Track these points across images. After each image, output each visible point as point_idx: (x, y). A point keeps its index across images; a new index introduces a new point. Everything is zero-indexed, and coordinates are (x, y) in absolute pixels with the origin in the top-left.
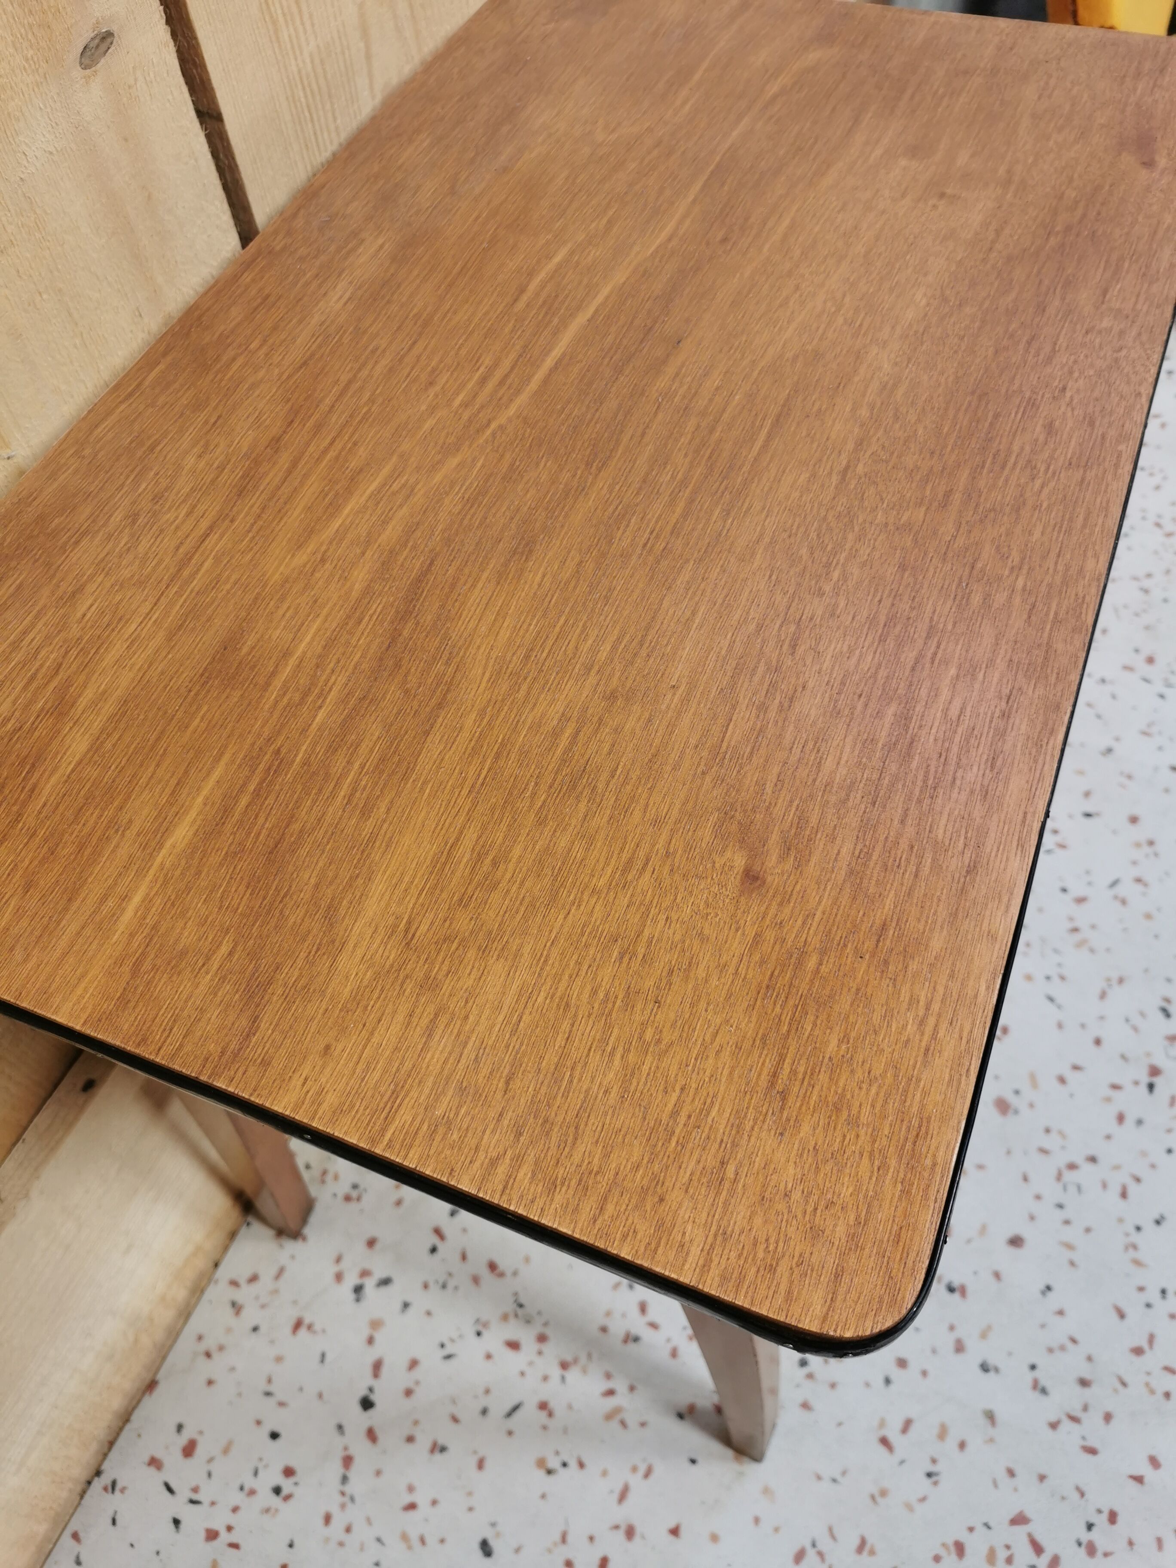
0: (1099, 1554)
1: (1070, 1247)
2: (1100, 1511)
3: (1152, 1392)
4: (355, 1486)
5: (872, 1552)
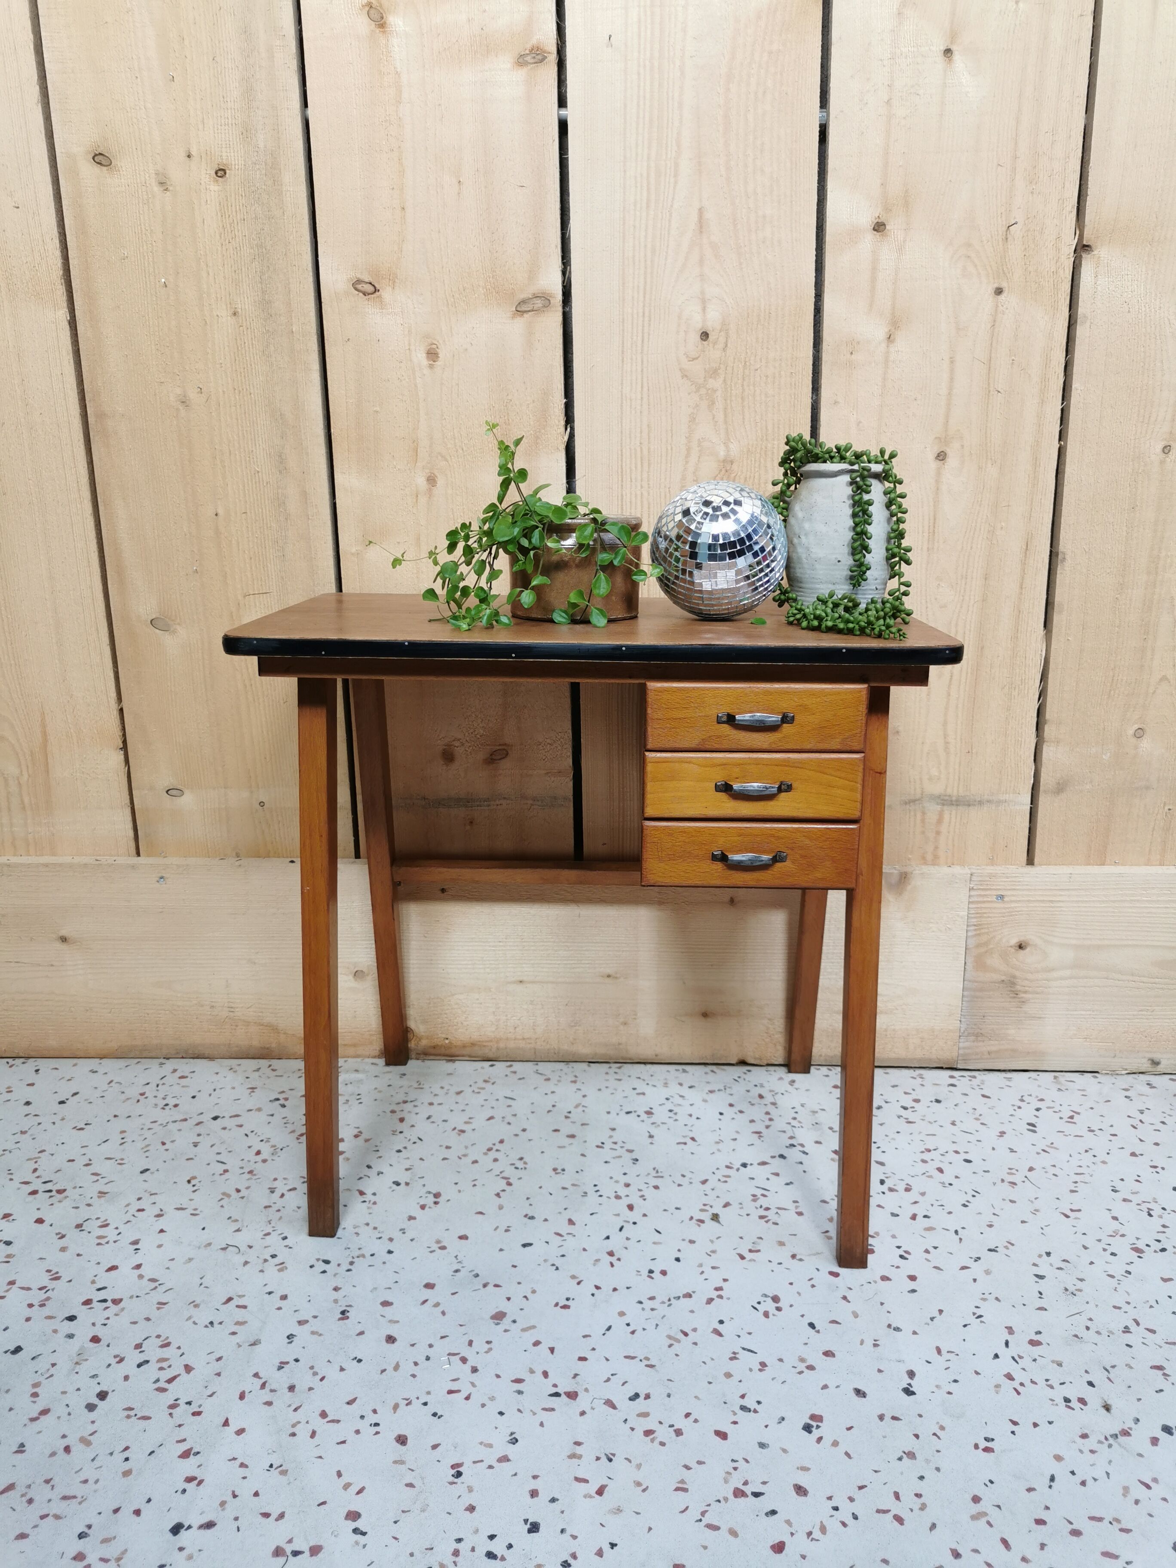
0: (171, 1411)
1: (397, 1368)
2: (200, 1406)
3: (294, 1426)
4: (171, 1126)
5: (158, 1309)
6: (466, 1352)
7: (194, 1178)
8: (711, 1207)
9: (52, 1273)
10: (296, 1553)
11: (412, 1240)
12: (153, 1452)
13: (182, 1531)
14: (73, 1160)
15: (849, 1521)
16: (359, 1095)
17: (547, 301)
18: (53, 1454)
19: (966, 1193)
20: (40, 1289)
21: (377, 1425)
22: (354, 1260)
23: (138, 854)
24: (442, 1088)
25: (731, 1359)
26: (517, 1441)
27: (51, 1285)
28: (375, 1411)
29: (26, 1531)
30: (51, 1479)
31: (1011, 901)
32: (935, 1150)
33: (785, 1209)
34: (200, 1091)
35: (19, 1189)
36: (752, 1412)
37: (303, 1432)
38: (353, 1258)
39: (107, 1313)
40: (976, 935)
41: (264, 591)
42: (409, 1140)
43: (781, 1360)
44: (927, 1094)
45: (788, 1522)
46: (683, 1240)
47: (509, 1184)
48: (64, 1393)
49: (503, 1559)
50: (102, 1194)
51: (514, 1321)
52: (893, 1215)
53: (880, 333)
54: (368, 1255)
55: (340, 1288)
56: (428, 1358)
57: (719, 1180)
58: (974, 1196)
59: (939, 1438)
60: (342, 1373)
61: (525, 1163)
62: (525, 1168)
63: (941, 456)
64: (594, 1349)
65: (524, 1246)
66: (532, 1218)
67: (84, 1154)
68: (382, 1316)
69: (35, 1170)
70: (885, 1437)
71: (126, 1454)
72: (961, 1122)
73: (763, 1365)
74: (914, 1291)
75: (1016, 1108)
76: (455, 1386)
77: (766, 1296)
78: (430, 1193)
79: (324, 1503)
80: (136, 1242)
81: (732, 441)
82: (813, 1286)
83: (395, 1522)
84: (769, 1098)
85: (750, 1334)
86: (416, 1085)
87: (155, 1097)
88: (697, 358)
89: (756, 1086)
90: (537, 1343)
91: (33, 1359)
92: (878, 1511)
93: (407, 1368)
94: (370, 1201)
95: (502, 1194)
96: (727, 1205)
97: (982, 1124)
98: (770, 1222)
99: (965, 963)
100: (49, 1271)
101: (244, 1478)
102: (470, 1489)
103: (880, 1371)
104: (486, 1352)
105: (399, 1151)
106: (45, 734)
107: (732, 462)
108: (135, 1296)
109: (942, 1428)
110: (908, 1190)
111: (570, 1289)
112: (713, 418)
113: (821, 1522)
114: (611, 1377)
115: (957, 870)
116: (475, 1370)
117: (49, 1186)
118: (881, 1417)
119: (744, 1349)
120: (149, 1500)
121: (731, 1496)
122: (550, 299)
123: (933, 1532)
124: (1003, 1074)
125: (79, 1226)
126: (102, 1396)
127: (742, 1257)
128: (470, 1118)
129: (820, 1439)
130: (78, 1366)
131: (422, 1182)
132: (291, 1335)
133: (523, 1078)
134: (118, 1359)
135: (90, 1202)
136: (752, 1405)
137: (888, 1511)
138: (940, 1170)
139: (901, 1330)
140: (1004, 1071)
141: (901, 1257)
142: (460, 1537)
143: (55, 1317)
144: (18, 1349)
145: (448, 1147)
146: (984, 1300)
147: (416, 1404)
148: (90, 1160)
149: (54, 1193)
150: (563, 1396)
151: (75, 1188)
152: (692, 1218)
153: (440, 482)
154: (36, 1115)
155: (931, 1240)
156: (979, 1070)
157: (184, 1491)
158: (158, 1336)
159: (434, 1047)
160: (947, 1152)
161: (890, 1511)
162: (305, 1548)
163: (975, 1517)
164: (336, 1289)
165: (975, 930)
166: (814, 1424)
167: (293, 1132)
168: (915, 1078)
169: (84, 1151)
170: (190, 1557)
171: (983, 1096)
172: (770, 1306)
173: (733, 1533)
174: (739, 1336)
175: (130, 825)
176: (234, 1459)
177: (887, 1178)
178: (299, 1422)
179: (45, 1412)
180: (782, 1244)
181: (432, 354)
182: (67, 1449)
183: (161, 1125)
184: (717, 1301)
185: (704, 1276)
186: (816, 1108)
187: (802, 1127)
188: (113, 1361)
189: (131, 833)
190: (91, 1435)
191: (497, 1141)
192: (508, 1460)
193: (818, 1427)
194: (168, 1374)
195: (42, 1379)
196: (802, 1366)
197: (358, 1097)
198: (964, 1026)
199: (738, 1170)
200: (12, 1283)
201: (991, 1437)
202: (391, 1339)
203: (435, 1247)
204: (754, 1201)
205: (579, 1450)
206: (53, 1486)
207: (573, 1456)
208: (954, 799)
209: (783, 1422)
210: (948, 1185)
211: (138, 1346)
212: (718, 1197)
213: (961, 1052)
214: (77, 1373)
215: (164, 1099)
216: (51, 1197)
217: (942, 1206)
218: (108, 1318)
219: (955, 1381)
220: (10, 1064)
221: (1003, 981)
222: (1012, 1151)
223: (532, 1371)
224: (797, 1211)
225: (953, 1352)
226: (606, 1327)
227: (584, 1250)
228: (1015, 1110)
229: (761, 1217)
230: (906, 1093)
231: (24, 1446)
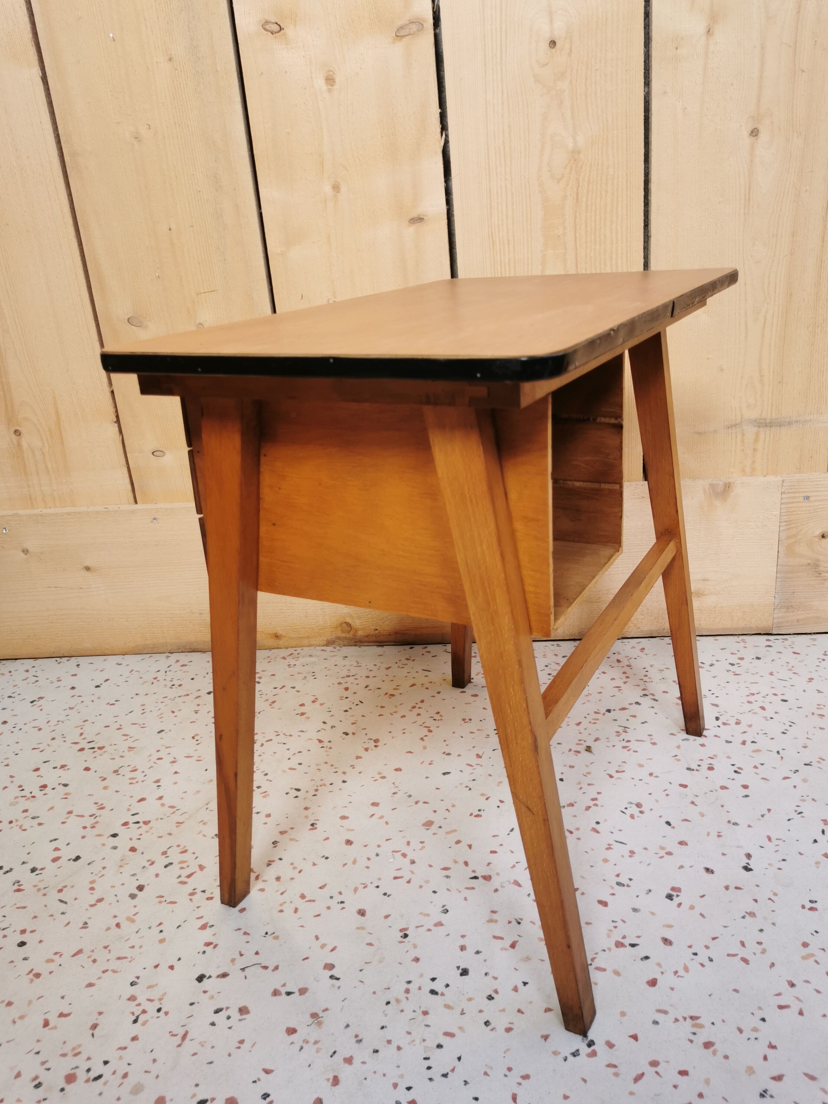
0: (191, 897)
1: (354, 862)
2: (212, 893)
3: (281, 905)
4: (178, 700)
5: (177, 827)
6: (405, 850)
7: (197, 735)
8: (585, 741)
9: (98, 804)
10: (289, 994)
11: (360, 773)
12: (179, 926)
13: (205, 980)
14: (108, 726)
15: (707, 962)
16: (313, 673)
17: (421, 26)
18: (108, 929)
19: (784, 724)
20: (91, 816)
21: (342, 902)
22: (317, 788)
23: (136, 502)
24: (375, 665)
25: (607, 849)
26: (448, 911)
27: (98, 813)
28: (340, 893)
29: (93, 982)
30: (108, 946)
31: (816, 501)
32: (758, 694)
33: (643, 741)
34: (197, 675)
35: (71, 747)
36: (625, 887)
37: (289, 909)
38: (317, 786)
39: (140, 831)
40: (786, 529)
41: (212, 290)
42: (353, 703)
43: (646, 849)
44: (749, 654)
45: (659, 965)
46: (565, 766)
47: (430, 731)
48: (113, 887)
49: (443, 994)
50: (131, 748)
51: (440, 827)
52: (727, 742)
53: (701, 28)
54: (328, 784)
55: (309, 808)
56: (377, 855)
57: (590, 722)
58: (790, 726)
59: (773, 901)
60: (314, 867)
61: (441, 716)
62: (441, 720)
63: (754, 133)
64: (501, 845)
65: (444, 774)
66: (449, 754)
67: (116, 722)
68: (341, 826)
69: (81, 734)
70: (731, 902)
71: (161, 928)
72: (778, 672)
73: (632, 852)
74: (747, 796)
75: (820, 660)
76: (398, 874)
77: (631, 803)
78: (371, 739)
79: (307, 958)
80: (158, 781)
81: (578, 134)
82: (667, 795)
83: (361, 970)
84: (625, 662)
85: (620, 830)
86: (355, 664)
87: (165, 680)
88: (547, 64)
89: (614, 653)
90: (458, 842)
91: (89, 864)
92: (729, 955)
93: (363, 862)
94: (327, 747)
95: (425, 738)
96: (597, 740)
97: (794, 673)
98: (631, 751)
99: (778, 552)
100: (96, 803)
101: (247, 942)
102: (415, 946)
103: (723, 854)
104: (421, 849)
105: (346, 711)
106: (57, 414)
107: (579, 152)
108: (159, 818)
109: (775, 894)
110: (738, 723)
111: (482, 803)
112: (563, 116)
113: (685, 964)
114: (515, 864)
115: (771, 478)
116: (413, 862)
117: (92, 745)
118: (727, 888)
119: (616, 842)
120: (179, 959)
121: (613, 947)
122: (424, 23)
123: (772, 969)
124: (809, 636)
125: (116, 771)
126: (141, 888)
127: (611, 777)
128: (397, 686)
129: (680, 905)
130: (121, 868)
131: (364, 732)
132: (275, 841)
133: (436, 656)
134: (150, 863)
135: (123, 754)
136: (626, 882)
137: (736, 955)
138: (763, 708)
139: (739, 825)
140: (810, 634)
141: (736, 772)
142: (410, 980)
143: (103, 835)
144: (78, 858)
145: (382, 707)
146: (804, 801)
147: (371, 888)
148: (121, 726)
149: (96, 749)
150: (481, 879)
151: (111, 745)
152: (570, 750)
153: (343, 188)
154: (79, 696)
155: (758, 759)
156: (790, 634)
157: (204, 952)
158: (178, 846)
159: (367, 636)
160: (767, 695)
161: (738, 955)
162: (295, 989)
163: (804, 958)
164: (306, 809)
165: (787, 525)
166: (675, 894)
167: (267, 700)
168: (739, 643)
169: (116, 719)
170: (212, 997)
171: (794, 653)
172: (635, 810)
173: (617, 973)
174: (612, 833)
175: (128, 481)
176: (239, 929)
177: (721, 715)
178: (285, 902)
179: (100, 900)
180: (641, 766)
181: (330, 80)
182: (118, 925)
183: (170, 699)
184: (593, 808)
185: (582, 791)
186: (662, 668)
187: (652, 682)
188: (147, 864)
189: (129, 487)
190: (134, 915)
191: (419, 701)
192: (442, 925)
193: (677, 896)
194: (188, 872)
195: (96, 878)
196: (662, 853)
197: (314, 674)
198: (777, 601)
199: (604, 714)
200: (70, 812)
201: (814, 899)
202: (349, 842)
203: (378, 777)
204: (618, 736)
205: (495, 916)
206: (110, 950)
207: (491, 921)
208: (768, 421)
209: (650, 893)
210: (769, 719)
211: (164, 853)
212: (590, 734)
213: (775, 621)
214: (121, 873)
215: (171, 681)
216: (94, 752)
217: (766, 734)
218: (141, 835)
219: (784, 860)
220: (58, 662)
221: (809, 564)
222: (819, 692)
223: (456, 862)
224: (651, 742)
225: (781, 839)
226: (510, 829)
227: (490, 775)
228: (820, 662)
229: (624, 747)
230: (732, 654)
231: (87, 924)
